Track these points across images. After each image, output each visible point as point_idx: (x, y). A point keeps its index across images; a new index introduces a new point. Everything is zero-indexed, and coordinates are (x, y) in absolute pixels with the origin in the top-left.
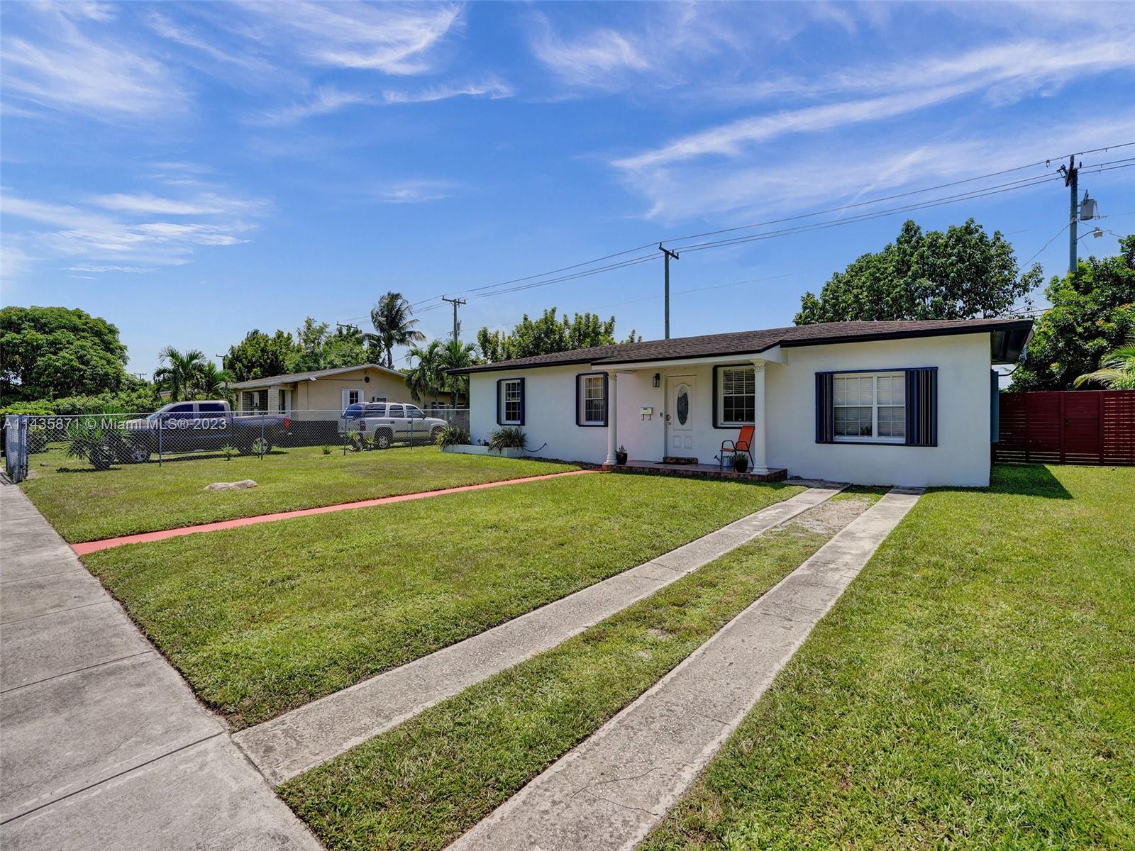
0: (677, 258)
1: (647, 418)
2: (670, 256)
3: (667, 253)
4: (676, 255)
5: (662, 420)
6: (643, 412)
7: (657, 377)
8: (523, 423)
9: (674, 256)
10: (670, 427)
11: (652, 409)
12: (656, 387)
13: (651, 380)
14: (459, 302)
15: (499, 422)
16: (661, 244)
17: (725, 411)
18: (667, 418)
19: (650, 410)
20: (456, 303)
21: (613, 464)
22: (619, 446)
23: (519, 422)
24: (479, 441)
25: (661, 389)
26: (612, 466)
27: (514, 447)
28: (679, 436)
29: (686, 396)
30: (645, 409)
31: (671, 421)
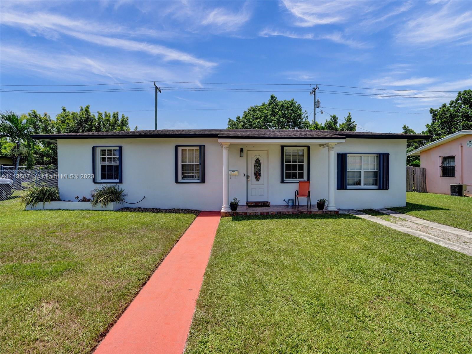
1: (234, 177)
3: (157, 88)
5: (245, 178)
6: (231, 173)
7: (242, 150)
8: (121, 182)
9: (159, 91)
10: (250, 183)
11: (238, 171)
12: (242, 157)
13: (238, 152)
15: (94, 180)
16: (155, 82)
17: (286, 173)
18: (248, 177)
21: (229, 211)
23: (117, 181)
24: (77, 198)
25: (244, 159)
26: (229, 213)
27: (116, 202)
28: (255, 189)
29: (260, 163)
30: (233, 171)
31: (249, 179)
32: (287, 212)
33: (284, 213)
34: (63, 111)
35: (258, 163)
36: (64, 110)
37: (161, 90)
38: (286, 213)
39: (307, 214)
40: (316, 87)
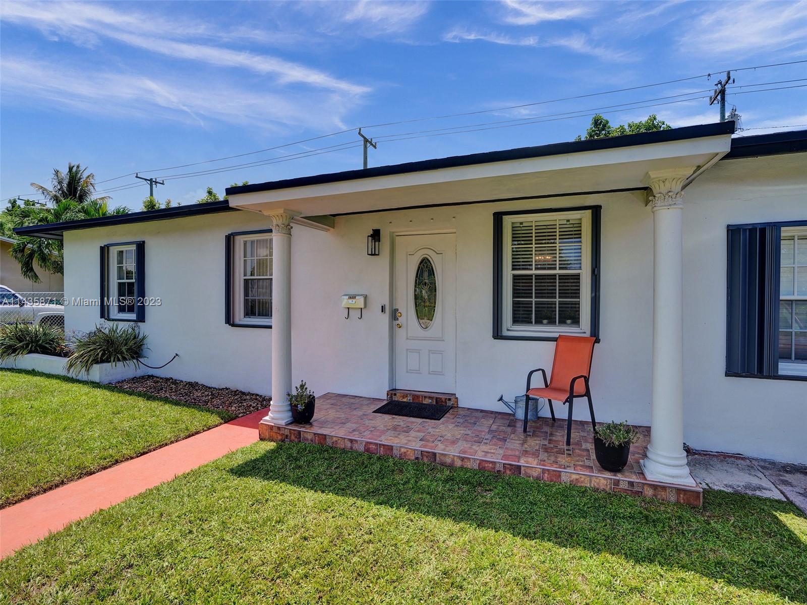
0: (375, 147)
1: (355, 314)
2: (368, 145)
3: (366, 141)
4: (374, 144)
5: (386, 318)
6: (346, 302)
7: (376, 235)
8: (141, 318)
9: (372, 144)
10: (401, 334)
11: (366, 297)
12: (375, 254)
13: (362, 242)
14: (156, 182)
15: (104, 312)
16: (360, 129)
17: (515, 304)
18: (395, 315)
19: (362, 299)
20: (152, 182)
21: (282, 423)
22: (296, 383)
23: (136, 317)
25: (383, 261)
26: (279, 428)
27: (110, 364)
28: (418, 351)
29: (431, 272)
30: (350, 298)
31: (401, 320)
32: (455, 459)
33: (448, 460)
34: (208, 194)
35: (425, 274)
36: (210, 193)
37: (376, 143)
38: (453, 461)
39: (538, 478)
40: (726, 78)
